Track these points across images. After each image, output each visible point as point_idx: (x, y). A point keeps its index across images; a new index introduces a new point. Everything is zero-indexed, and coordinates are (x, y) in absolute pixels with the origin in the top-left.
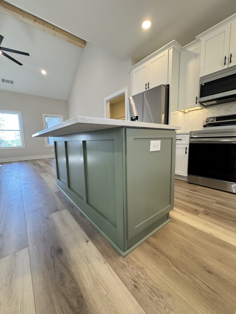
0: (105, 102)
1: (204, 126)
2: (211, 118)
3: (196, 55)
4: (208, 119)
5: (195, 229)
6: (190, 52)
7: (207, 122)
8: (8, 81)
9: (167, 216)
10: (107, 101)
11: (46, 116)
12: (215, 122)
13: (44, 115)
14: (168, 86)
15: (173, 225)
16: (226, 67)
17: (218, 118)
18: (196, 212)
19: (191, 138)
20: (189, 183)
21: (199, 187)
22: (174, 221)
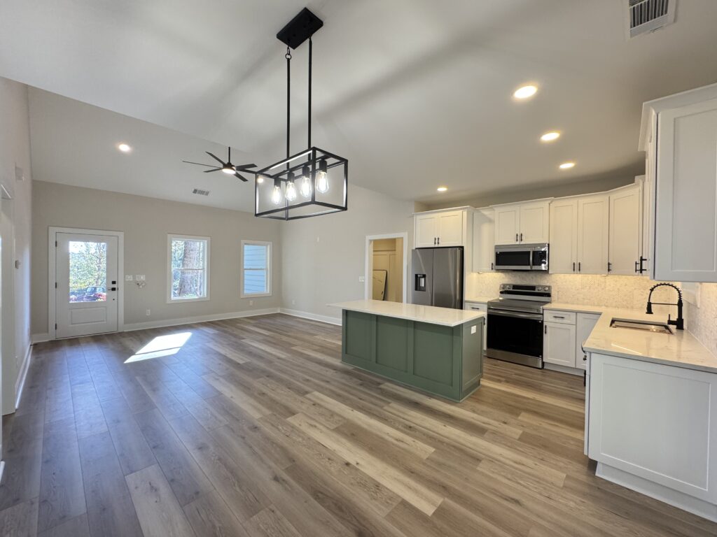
0: (367, 242)
1: (501, 293)
2: (507, 285)
3: (491, 221)
4: (504, 286)
5: (499, 390)
6: (484, 215)
7: (503, 288)
8: (202, 192)
9: (478, 383)
10: (370, 241)
11: (246, 244)
12: (511, 290)
13: (243, 241)
14: (462, 247)
15: (482, 389)
16: (518, 243)
17: (515, 287)
18: (499, 381)
19: (489, 309)
20: (489, 357)
21: (499, 361)
22: (484, 386)
